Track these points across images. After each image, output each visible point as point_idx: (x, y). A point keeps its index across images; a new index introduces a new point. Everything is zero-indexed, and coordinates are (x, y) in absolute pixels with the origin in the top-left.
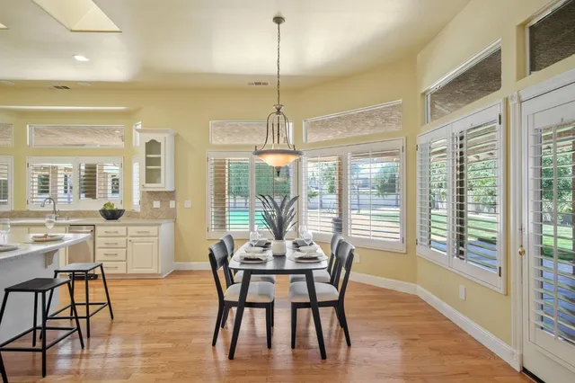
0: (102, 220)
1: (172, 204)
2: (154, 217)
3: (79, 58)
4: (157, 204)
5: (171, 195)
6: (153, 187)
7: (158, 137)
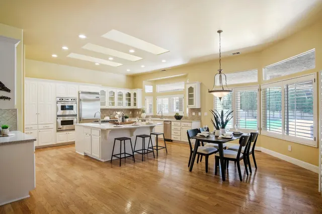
0: (175, 120)
1: (199, 114)
2: (193, 119)
3: (164, 61)
4: (194, 114)
5: (198, 110)
6: (192, 107)
7: (193, 86)
